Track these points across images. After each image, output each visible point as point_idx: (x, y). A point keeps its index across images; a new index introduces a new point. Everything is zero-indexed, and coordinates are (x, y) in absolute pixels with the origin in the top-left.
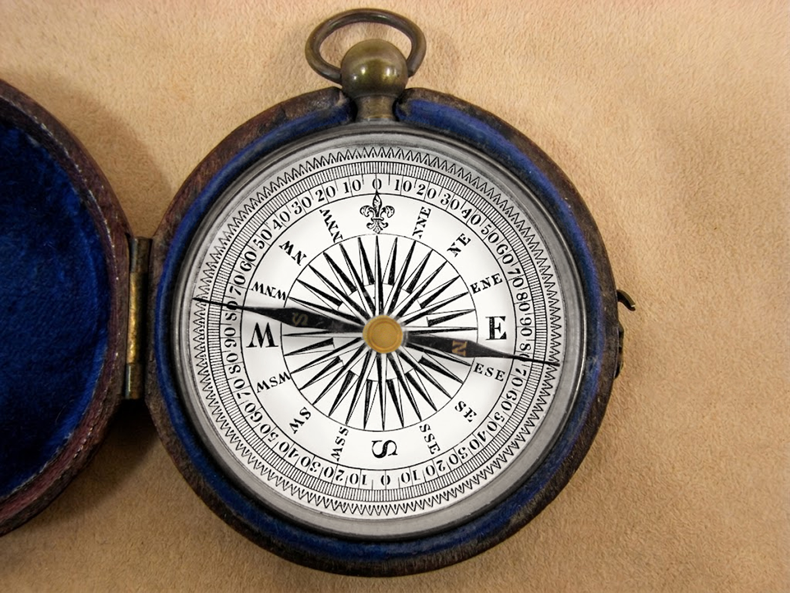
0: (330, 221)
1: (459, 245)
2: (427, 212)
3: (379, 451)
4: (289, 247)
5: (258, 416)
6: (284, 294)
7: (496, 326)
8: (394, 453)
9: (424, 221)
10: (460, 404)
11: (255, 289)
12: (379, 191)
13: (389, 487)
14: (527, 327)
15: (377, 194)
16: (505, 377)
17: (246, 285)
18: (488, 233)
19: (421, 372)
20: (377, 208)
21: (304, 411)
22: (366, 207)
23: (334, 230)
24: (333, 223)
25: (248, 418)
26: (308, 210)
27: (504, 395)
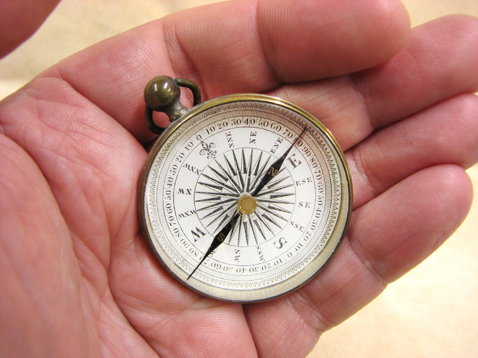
0: (190, 168)
1: (253, 138)
2: (229, 134)
3: (279, 245)
4: (181, 191)
5: (219, 266)
6: (194, 211)
7: (293, 161)
8: (286, 242)
9: (231, 138)
10: (300, 204)
11: (180, 217)
12: (202, 140)
13: (293, 257)
14: (308, 151)
15: (202, 142)
16: (312, 179)
17: (175, 218)
18: (262, 124)
19: (274, 202)
20: (206, 148)
21: (236, 251)
22: (201, 151)
23: (195, 170)
24: (192, 167)
25: (216, 269)
26: (178, 170)
27: (317, 187)
